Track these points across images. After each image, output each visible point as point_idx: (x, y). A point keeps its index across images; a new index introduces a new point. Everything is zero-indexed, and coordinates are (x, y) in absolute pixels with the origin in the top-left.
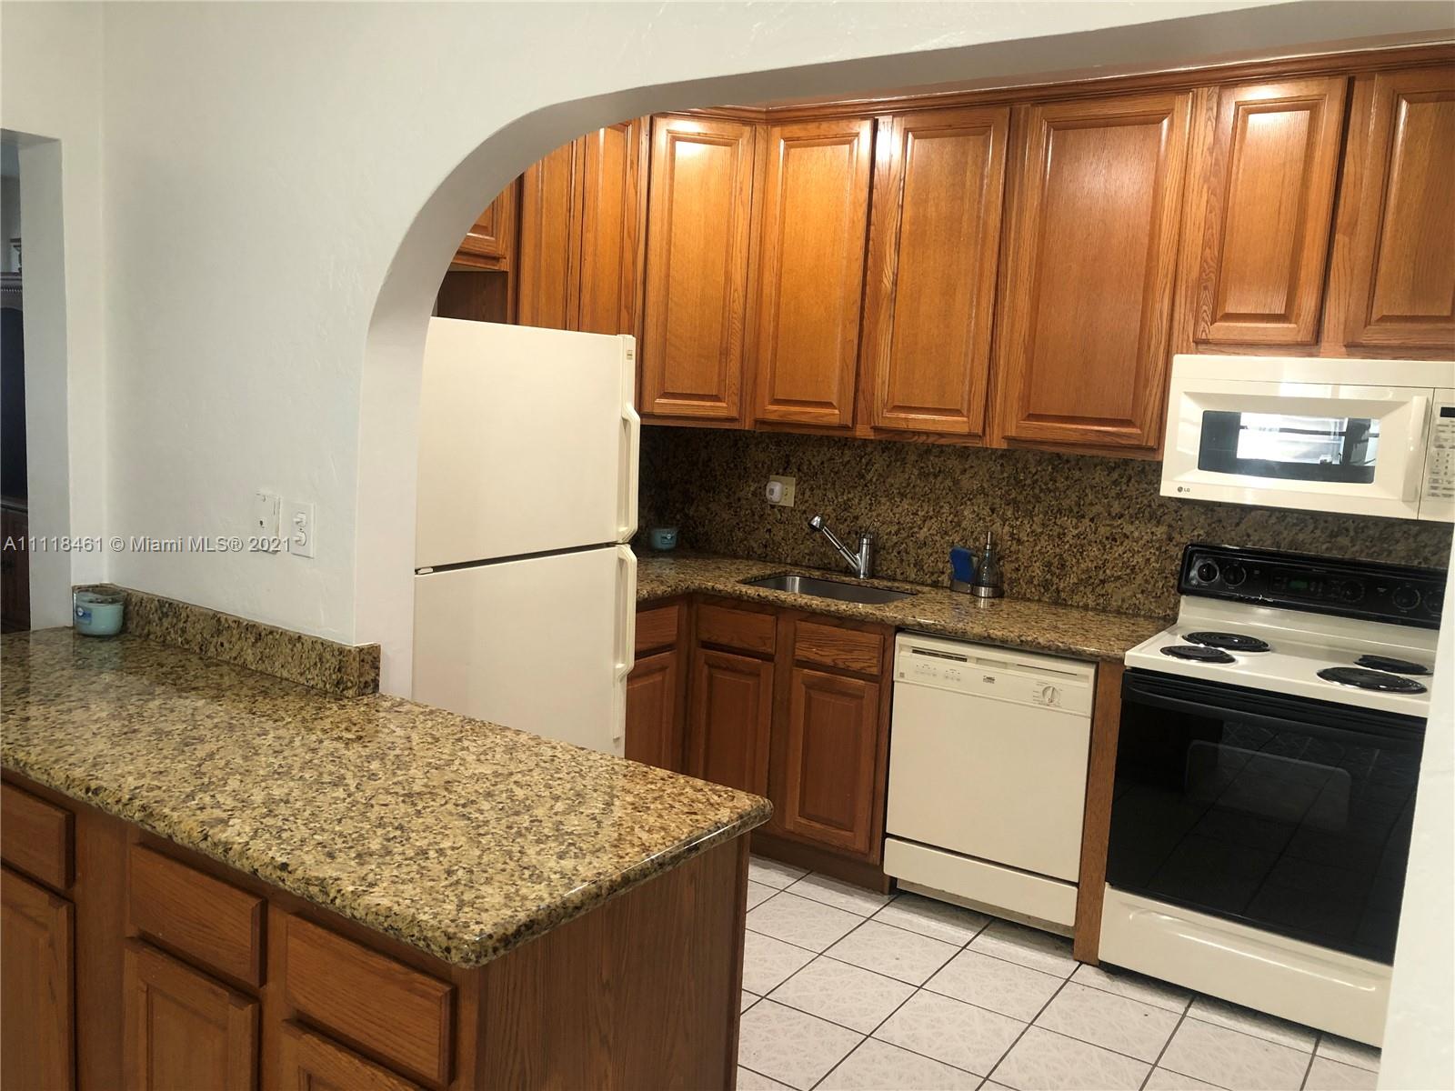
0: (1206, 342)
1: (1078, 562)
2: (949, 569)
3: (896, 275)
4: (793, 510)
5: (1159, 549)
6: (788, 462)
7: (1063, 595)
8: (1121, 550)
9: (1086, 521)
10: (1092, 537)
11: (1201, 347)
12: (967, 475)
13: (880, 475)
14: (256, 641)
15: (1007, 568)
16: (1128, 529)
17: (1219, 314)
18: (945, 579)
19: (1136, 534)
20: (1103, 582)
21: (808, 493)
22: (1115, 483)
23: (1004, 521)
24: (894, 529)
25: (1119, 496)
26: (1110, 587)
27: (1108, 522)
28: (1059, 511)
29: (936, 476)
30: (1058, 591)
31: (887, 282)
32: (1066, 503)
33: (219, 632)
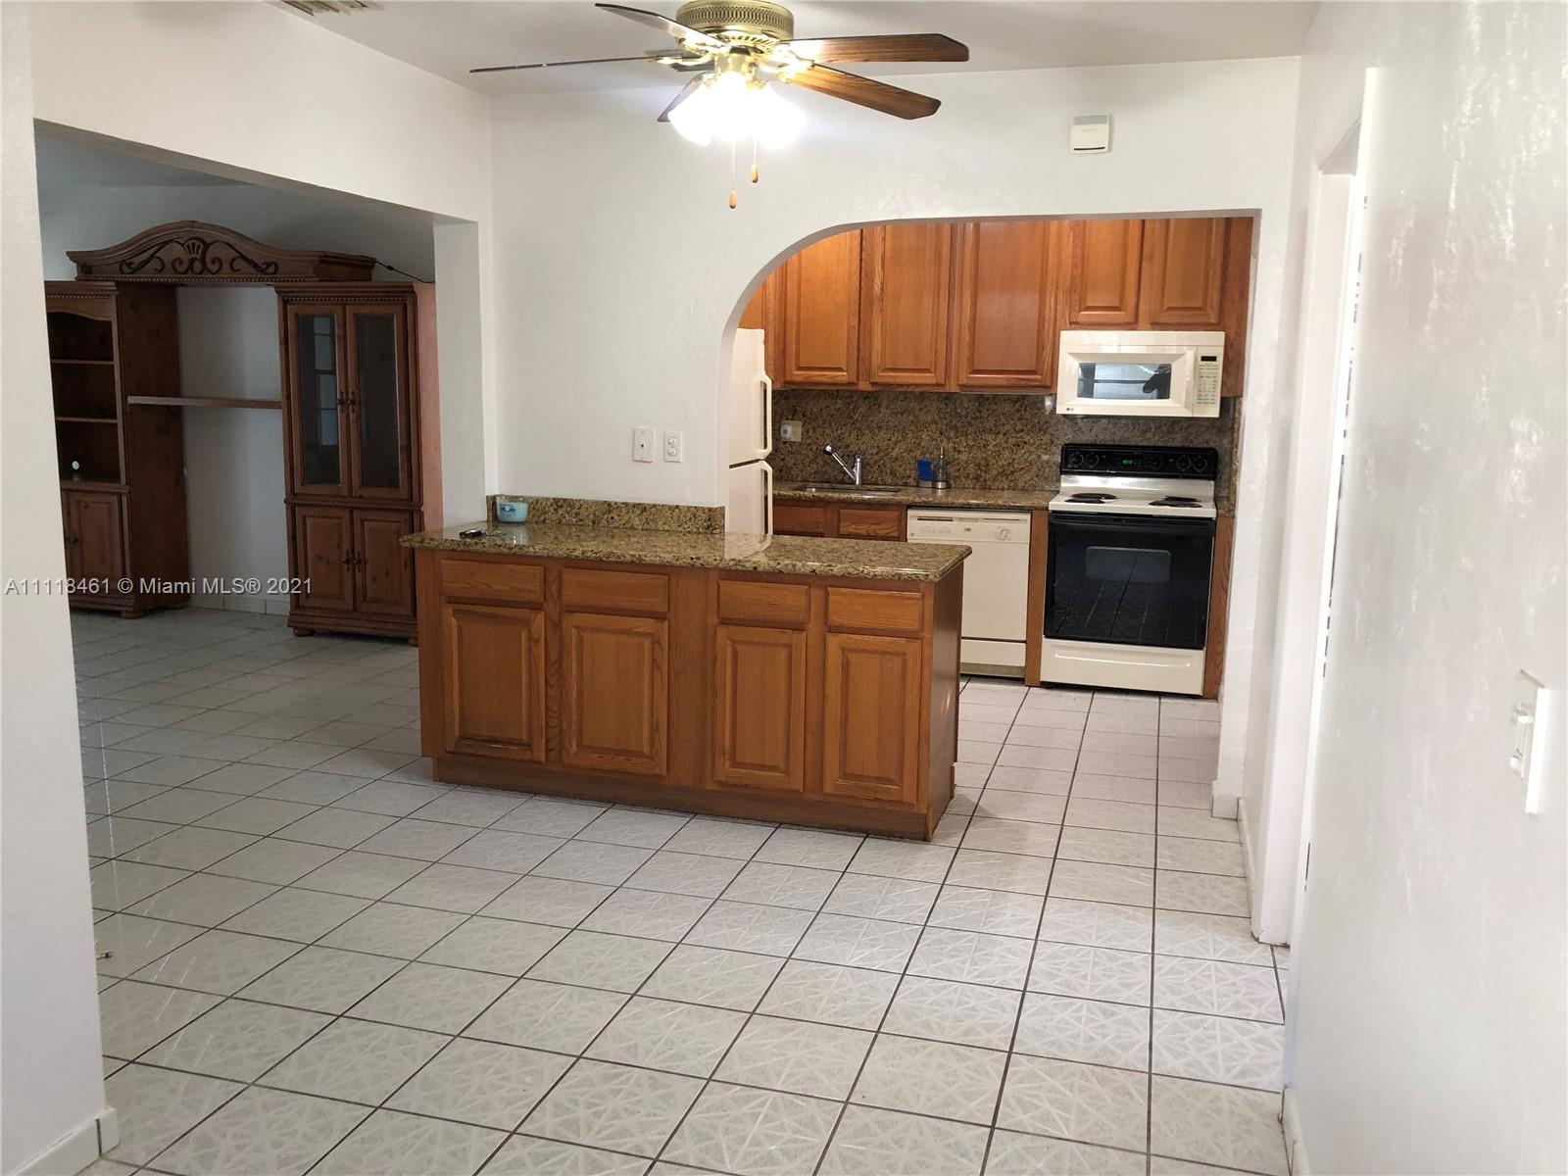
0: (1077, 323)
1: (997, 462)
2: (914, 474)
3: (882, 284)
4: (800, 444)
5: (1046, 449)
6: (796, 410)
7: (988, 483)
8: (1023, 451)
9: (1001, 436)
10: (1005, 445)
11: (1073, 326)
12: (924, 411)
13: (864, 416)
14: (642, 512)
15: (951, 470)
16: (1027, 438)
17: (1083, 307)
18: (911, 481)
19: (1031, 441)
20: (1012, 472)
21: (811, 431)
22: (1018, 411)
23: (949, 439)
24: (875, 451)
25: (1020, 419)
26: (1017, 475)
27: (1014, 435)
28: (984, 431)
29: (902, 414)
30: (985, 480)
31: (877, 289)
32: (987, 425)
33: (610, 512)
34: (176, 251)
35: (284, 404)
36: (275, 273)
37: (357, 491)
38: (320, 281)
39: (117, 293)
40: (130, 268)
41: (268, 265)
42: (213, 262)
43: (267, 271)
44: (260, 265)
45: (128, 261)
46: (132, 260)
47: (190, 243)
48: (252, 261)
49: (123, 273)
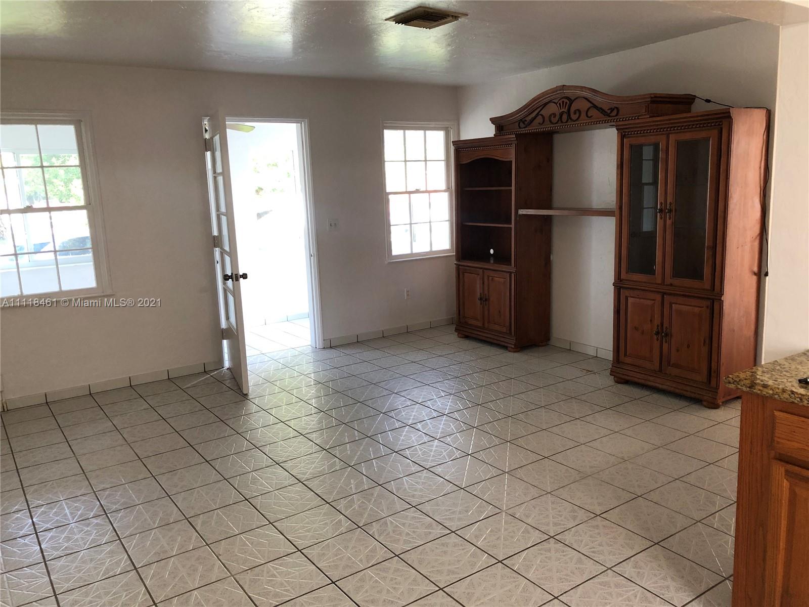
34: (553, 109)
35: (617, 213)
36: (616, 115)
37: (668, 280)
38: (650, 117)
39: (516, 142)
40: (524, 124)
41: (612, 110)
42: (575, 113)
43: (611, 115)
44: (606, 110)
45: (523, 120)
46: (526, 119)
47: (561, 101)
48: (601, 109)
49: (520, 128)
